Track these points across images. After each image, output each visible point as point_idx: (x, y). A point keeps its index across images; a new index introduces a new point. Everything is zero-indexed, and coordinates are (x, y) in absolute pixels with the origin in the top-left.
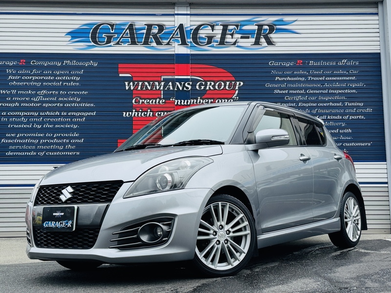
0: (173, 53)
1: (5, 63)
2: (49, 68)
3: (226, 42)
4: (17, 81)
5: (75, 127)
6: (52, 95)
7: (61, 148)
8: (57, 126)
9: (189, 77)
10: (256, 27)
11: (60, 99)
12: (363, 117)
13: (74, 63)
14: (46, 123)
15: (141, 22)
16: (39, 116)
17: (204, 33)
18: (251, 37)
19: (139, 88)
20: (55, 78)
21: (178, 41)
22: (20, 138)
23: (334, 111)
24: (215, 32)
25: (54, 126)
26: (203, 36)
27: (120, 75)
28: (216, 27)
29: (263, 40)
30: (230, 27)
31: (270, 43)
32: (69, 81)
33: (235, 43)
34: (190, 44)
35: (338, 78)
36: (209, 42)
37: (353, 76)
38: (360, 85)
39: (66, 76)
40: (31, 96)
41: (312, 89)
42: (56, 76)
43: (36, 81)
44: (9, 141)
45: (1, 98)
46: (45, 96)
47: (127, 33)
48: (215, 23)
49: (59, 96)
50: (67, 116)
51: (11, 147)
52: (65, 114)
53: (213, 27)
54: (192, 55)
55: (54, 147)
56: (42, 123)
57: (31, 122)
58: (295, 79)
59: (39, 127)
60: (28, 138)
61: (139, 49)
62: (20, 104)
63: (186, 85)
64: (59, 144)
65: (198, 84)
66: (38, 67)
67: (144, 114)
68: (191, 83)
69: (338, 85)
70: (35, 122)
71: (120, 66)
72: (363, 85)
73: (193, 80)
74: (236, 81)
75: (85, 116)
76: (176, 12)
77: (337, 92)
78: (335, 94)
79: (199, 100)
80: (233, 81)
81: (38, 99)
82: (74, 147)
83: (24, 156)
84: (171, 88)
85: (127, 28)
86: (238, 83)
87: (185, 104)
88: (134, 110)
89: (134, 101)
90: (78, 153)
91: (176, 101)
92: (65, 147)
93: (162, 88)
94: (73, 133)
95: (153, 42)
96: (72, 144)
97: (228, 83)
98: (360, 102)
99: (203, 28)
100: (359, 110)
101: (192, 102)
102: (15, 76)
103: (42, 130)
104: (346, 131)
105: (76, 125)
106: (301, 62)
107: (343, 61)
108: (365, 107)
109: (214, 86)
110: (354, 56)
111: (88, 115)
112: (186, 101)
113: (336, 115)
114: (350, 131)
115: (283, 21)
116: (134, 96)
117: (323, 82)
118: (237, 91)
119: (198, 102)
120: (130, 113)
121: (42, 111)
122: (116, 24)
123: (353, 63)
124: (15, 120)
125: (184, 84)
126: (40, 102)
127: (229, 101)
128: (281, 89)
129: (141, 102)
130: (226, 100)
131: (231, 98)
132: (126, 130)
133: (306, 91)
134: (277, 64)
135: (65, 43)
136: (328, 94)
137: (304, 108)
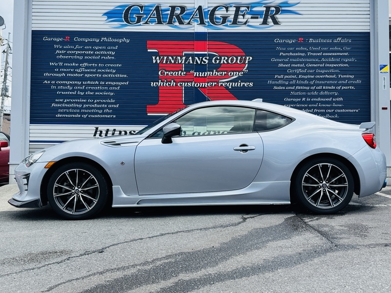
0: (193, 31)
1: (53, 40)
2: (89, 43)
3: (239, 22)
4: (63, 55)
5: (112, 94)
6: (92, 67)
7: (101, 112)
8: (96, 93)
9: (206, 53)
10: (265, 9)
11: (99, 71)
12: (353, 88)
13: (110, 40)
14: (87, 91)
15: (166, 4)
16: (82, 85)
17: (219, 13)
18: (260, 18)
19: (164, 62)
20: (94, 53)
21: (197, 21)
22: (67, 103)
23: (328, 82)
24: (229, 13)
25: (94, 94)
26: (219, 16)
27: (149, 50)
28: (230, 9)
29: (270, 20)
30: (242, 9)
31: (276, 22)
32: (106, 55)
33: (245, 23)
34: (207, 24)
35: (333, 54)
36: (224, 22)
37: (346, 52)
38: (352, 60)
39: (103, 51)
40: (74, 67)
41: (312, 63)
42: (95, 50)
43: (79, 55)
44: (58, 105)
45: (52, 70)
46: (86, 68)
47: (154, 14)
48: (229, 5)
49: (98, 68)
50: (105, 85)
51: (59, 111)
52: (103, 83)
53: (227, 9)
54: (209, 33)
55: (95, 111)
56: (85, 91)
57: (76, 90)
58: (296, 54)
59: (82, 94)
60: (73, 103)
61: (165, 28)
62: (66, 75)
63: (204, 59)
64: (99, 109)
65: (214, 58)
66: (80, 43)
67: (169, 84)
68: (208, 58)
69: (333, 60)
70: (79, 90)
71: (148, 42)
72: (355, 60)
73: (209, 55)
74: (246, 56)
75: (120, 86)
77: (332, 65)
78: (330, 68)
79: (214, 72)
80: (244, 56)
81: (80, 71)
82: (111, 111)
83: (71, 117)
84: (191, 62)
85: (154, 9)
86: (248, 58)
87: (203, 75)
88: (160, 81)
89: (160, 72)
91: (195, 73)
92: (103, 111)
93: (183, 62)
94: (110, 99)
95: (176, 22)
96: (110, 109)
97: (239, 58)
98: (351, 75)
99: (219, 9)
100: (350, 82)
101: (209, 74)
102: (61, 50)
103: (85, 97)
104: (338, 99)
105: (112, 92)
107: (338, 39)
108: (355, 79)
109: (227, 61)
110: (347, 35)
111: (122, 85)
112: (203, 73)
113: (330, 85)
114: (341, 99)
115: (287, 3)
116: (160, 68)
117: (320, 57)
118: (247, 65)
119: (214, 74)
120: (157, 83)
121: (85, 81)
122: (145, 6)
123: (346, 40)
124: (62, 88)
125: (202, 59)
126: (82, 73)
127: (240, 74)
128: (284, 63)
129: (166, 74)
130: (238, 73)
131: (242, 71)
132: (154, 98)
133: (305, 65)
134: (281, 41)
135: (102, 23)
136: (325, 68)
137: (303, 79)
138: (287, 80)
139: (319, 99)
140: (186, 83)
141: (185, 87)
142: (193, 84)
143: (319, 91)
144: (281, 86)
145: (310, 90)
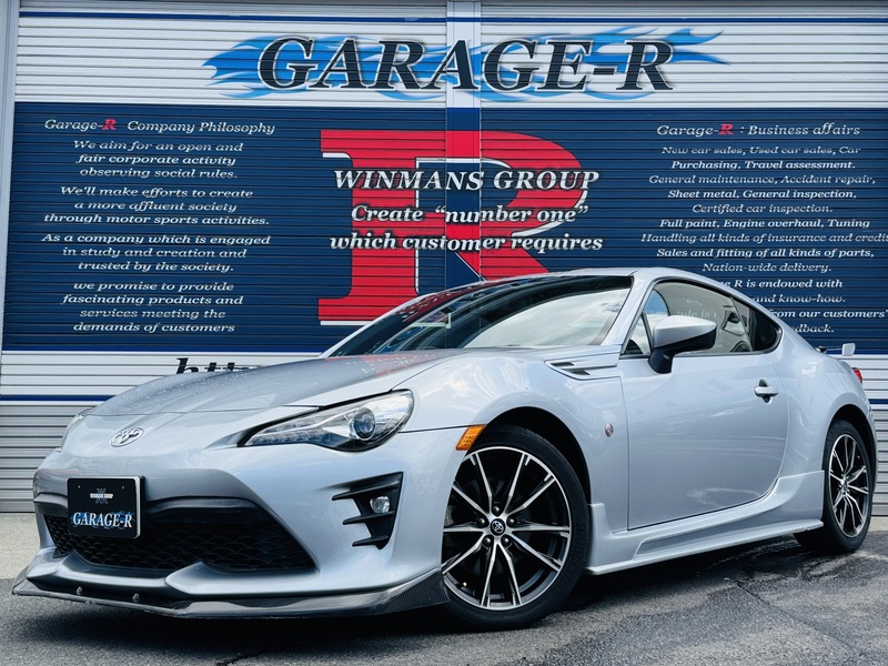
0: (442, 106)
1: (70, 127)
2: (167, 137)
3: (562, 82)
4: (97, 166)
5: (225, 269)
6: (174, 200)
7: (195, 316)
8: (184, 267)
9: (477, 161)
10: (630, 49)
11: (192, 207)
12: (868, 253)
13: (224, 127)
14: (160, 260)
15: (371, 36)
16: (146, 245)
17: (510, 61)
18: (618, 71)
19: (367, 185)
20: (181, 159)
21: (454, 81)
22: (105, 293)
23: (802, 239)
24: (536, 58)
25: (179, 268)
26: (510, 68)
27: (325, 155)
28: (539, 49)
29: (644, 78)
30: (571, 49)
31: (659, 83)
32: (212, 168)
33: (580, 86)
34: (479, 87)
35: (814, 165)
36: (524, 82)
37: (846, 160)
38: (864, 180)
39: (205, 157)
40: (127, 200)
41: (755, 190)
43: (139, 166)
44: (81, 300)
45: (66, 205)
46: (159, 200)
47: (341, 61)
48: (537, 38)
49: (189, 200)
50: (208, 246)
51: (84, 314)
52: (203, 241)
53: (531, 48)
54: (483, 109)
55: (180, 314)
56: (153, 260)
57: (129, 258)
58: (716, 165)
59: (146, 268)
60: (122, 293)
61: (367, 98)
62: (104, 219)
63: (471, 178)
64: (190, 308)
65: (499, 175)
66: (143, 136)
67: (378, 243)
68: (482, 174)
69: (812, 180)
70: (138, 258)
71: (324, 133)
72: (871, 181)
73: (486, 167)
74: (582, 170)
75: (247, 247)
76: (450, 15)
77: (812, 195)
78: (806, 201)
79: (499, 211)
80: (577, 170)
81: (143, 207)
82: (221, 315)
83: (114, 332)
84: (438, 186)
85: (339, 49)
86: (587, 174)
87: (469, 220)
88: (355, 234)
89: (354, 214)
90: (232, 329)
91: (449, 214)
92: (202, 314)
93: (416, 185)
94: (220, 284)
95: (397, 81)
96: (219, 309)
97: (565, 174)
98: (863, 219)
99: (510, 49)
100: (861, 238)
101: (484, 216)
102: (93, 154)
103: (153, 277)
104: (830, 284)
105: (227, 265)
106: (731, 127)
107: (825, 126)
108: (873, 230)
109: (533, 182)
110: (846, 116)
111: (253, 244)
112: (470, 214)
113: (807, 246)
114: (839, 283)
115: (689, 34)
116: (355, 201)
117: (778, 174)
118: (585, 194)
119: (498, 215)
120: (347, 240)
121: (154, 235)
122: (316, 42)
123: (846, 131)
124: (92, 253)
125: (466, 177)
126: (148, 213)
127: (567, 216)
128: (684, 188)
129: (370, 215)
130: (561, 213)
131: (572, 209)
132: (336, 280)
133: (740, 192)
134: (676, 132)
135: (203, 83)
136: (791, 201)
137: (736, 231)
138: (692, 232)
139: (779, 284)
140: (425, 241)
141: (421, 250)
142: (443, 241)
143: (779, 261)
144: (678, 248)
145: (755, 260)
